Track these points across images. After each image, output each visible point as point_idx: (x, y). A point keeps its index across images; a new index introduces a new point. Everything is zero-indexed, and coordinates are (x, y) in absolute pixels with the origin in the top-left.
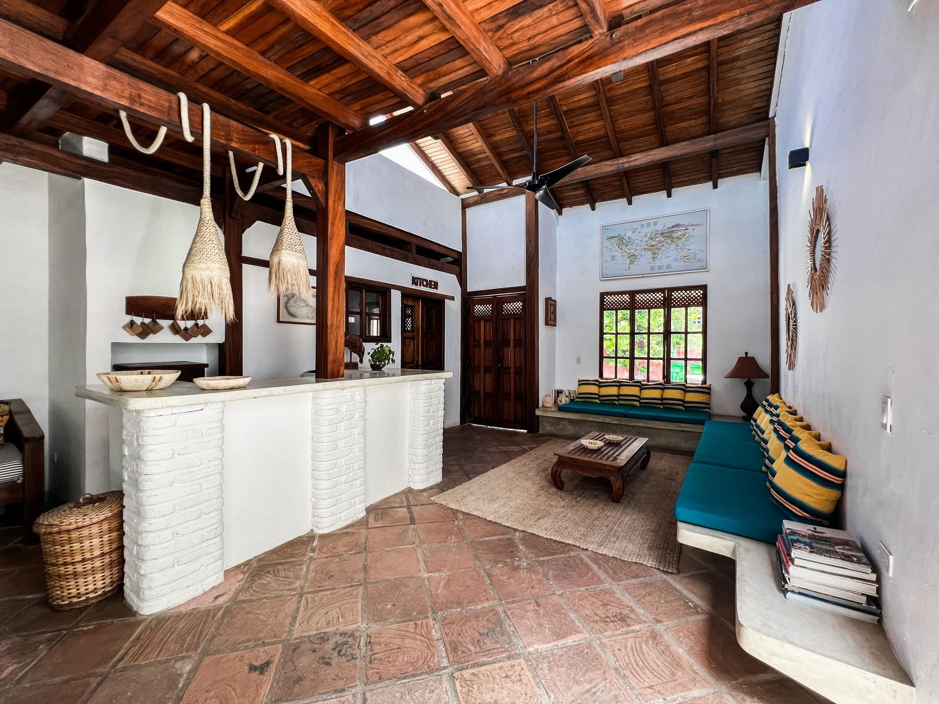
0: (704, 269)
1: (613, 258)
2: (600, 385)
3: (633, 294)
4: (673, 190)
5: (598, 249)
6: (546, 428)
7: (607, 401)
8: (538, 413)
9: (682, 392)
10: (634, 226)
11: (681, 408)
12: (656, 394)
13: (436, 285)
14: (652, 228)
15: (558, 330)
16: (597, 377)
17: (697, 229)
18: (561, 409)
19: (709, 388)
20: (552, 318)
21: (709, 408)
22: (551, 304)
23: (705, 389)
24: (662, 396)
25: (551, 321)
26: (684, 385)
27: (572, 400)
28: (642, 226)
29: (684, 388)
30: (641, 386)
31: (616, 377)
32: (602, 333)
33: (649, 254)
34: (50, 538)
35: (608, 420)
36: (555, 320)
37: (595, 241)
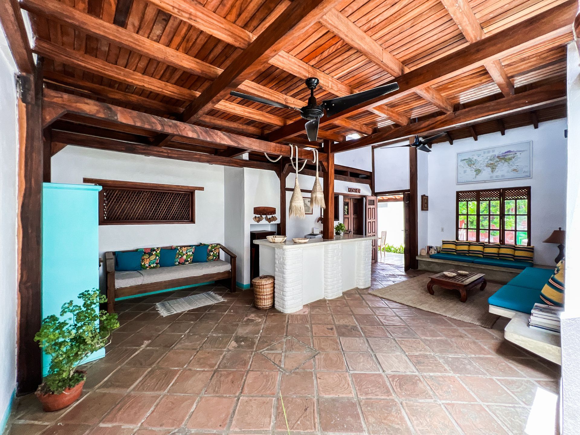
0: (529, 177)
1: (465, 172)
2: (456, 244)
3: (478, 192)
4: (506, 131)
5: (455, 166)
6: (421, 267)
7: (461, 253)
8: (417, 258)
9: (513, 250)
10: (479, 153)
11: (512, 259)
12: (494, 250)
13: (359, 191)
14: (491, 154)
15: (429, 213)
16: (455, 240)
17: (523, 154)
18: (431, 257)
19: (533, 248)
20: (426, 206)
21: (532, 260)
22: (425, 199)
23: (530, 249)
24: (498, 252)
25: (425, 207)
26: (514, 246)
27: (438, 252)
28: (484, 153)
29: (514, 248)
30: (484, 245)
31: (467, 240)
32: (458, 215)
33: (489, 169)
34: (259, 287)
35: (461, 264)
36: (427, 207)
37: (453, 162)
